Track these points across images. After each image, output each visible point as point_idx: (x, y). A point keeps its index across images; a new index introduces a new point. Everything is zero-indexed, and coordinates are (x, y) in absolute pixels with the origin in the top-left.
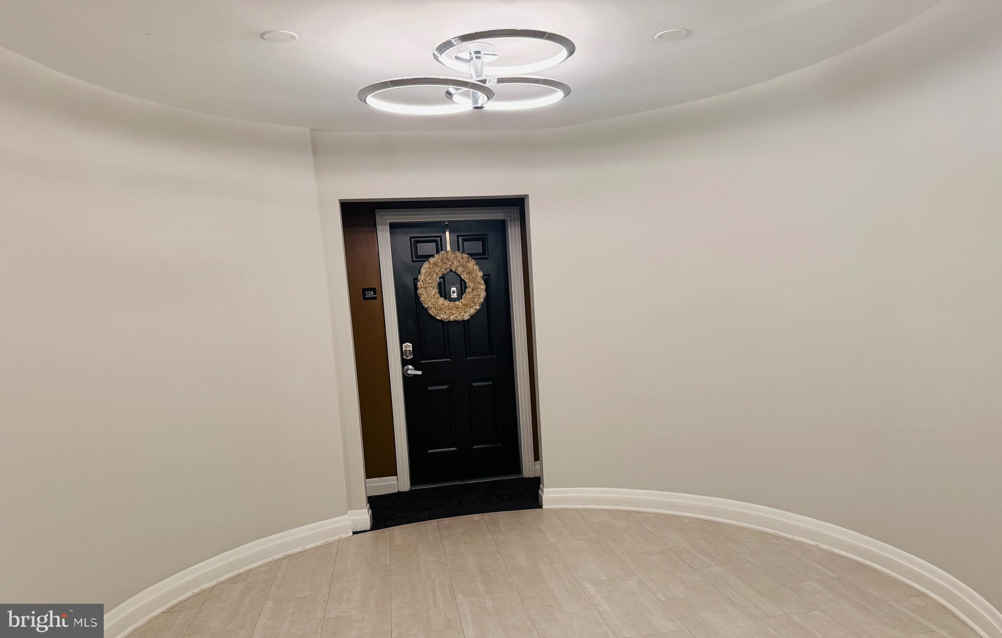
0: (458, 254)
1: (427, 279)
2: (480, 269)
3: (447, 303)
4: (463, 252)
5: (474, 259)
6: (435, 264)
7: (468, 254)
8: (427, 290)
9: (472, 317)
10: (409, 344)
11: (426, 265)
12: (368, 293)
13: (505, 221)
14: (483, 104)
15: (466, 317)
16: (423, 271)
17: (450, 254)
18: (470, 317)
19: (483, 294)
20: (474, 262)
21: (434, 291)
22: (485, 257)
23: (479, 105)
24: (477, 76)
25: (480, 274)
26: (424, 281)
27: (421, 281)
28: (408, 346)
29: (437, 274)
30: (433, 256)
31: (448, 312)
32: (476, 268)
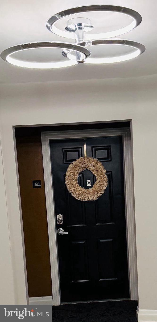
0: (91, 158)
1: (71, 175)
2: (105, 168)
3: (83, 189)
4: (95, 158)
5: (101, 161)
6: (77, 165)
7: (97, 159)
8: (71, 181)
9: (99, 198)
10: (61, 215)
11: (71, 166)
12: (36, 184)
13: (122, 136)
14: (83, 59)
15: (95, 199)
16: (69, 169)
17: (85, 159)
18: (97, 199)
19: (106, 184)
20: (101, 163)
21: (75, 182)
22: (109, 160)
23: (81, 60)
24: (79, 41)
25: (104, 171)
26: (69, 176)
27: (67, 176)
28: (60, 217)
29: (77, 171)
30: (75, 160)
31: (83, 195)
32: (102, 167)
